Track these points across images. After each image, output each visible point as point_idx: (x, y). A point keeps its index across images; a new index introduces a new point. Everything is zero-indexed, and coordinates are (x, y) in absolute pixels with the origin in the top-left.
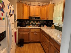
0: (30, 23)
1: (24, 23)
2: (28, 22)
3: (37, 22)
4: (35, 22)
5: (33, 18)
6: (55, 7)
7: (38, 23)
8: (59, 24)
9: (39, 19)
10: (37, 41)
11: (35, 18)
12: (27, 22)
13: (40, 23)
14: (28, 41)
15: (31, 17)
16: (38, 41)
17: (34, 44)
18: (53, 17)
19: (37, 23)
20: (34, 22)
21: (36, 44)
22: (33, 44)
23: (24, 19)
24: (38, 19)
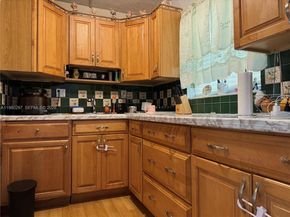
0: (73, 102)
1: (41, 95)
2: (63, 93)
3: (107, 95)
4: (97, 97)
5: (87, 75)
6: (182, 20)
7: (114, 102)
8: (208, 88)
9: (117, 81)
10: (111, 186)
11: (94, 76)
12: (54, 95)
13: (120, 101)
14: (60, 192)
15: (76, 72)
16: (116, 185)
17: (97, 204)
18: (178, 65)
19: (106, 103)
20: (91, 94)
21: (106, 203)
22: (90, 206)
23: (40, 70)
24: (114, 79)
